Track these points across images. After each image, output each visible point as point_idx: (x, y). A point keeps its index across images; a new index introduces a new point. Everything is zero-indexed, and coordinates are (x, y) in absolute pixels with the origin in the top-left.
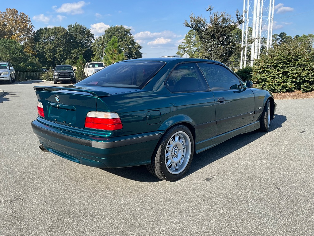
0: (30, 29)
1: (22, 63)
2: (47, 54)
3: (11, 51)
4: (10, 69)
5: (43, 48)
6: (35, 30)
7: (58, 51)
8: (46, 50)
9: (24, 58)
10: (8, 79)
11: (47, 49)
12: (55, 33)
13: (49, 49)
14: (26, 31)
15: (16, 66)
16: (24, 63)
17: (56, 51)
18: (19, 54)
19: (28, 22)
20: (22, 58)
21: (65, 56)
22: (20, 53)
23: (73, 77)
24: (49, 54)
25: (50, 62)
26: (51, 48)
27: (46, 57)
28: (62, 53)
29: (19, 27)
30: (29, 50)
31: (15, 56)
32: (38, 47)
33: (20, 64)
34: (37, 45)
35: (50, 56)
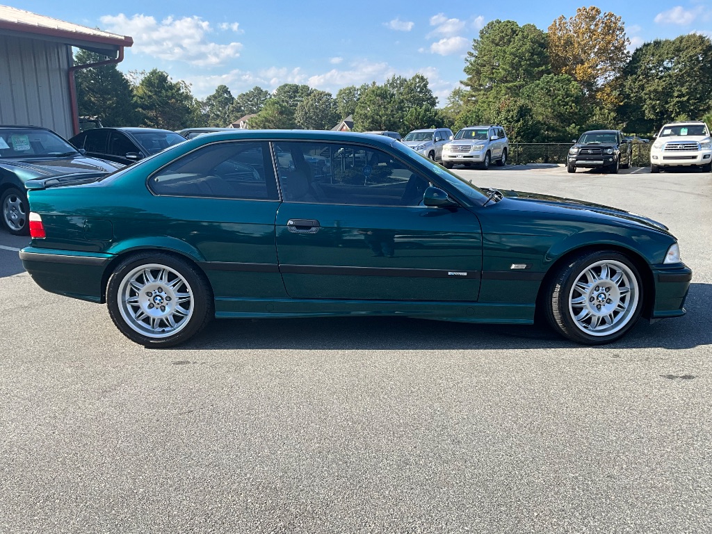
0: (619, 49)
1: (573, 125)
2: (648, 102)
3: (556, 101)
4: (491, 140)
5: (642, 88)
6: (630, 49)
7: (676, 94)
8: (646, 94)
9: (580, 115)
10: (481, 159)
11: (649, 91)
12: (678, 50)
13: (655, 91)
14: (611, 53)
15: (561, 131)
16: (576, 125)
17: (670, 95)
18: (571, 106)
19: (618, 33)
20: (576, 114)
21: (693, 105)
22: (573, 104)
23: (611, 160)
24: (651, 104)
25: (652, 120)
26: (660, 89)
27: (644, 111)
28: (685, 99)
29: (595, 46)
30: (607, 94)
31: (562, 109)
32: (629, 89)
33: (569, 126)
34: (628, 83)
35: (653, 107)
